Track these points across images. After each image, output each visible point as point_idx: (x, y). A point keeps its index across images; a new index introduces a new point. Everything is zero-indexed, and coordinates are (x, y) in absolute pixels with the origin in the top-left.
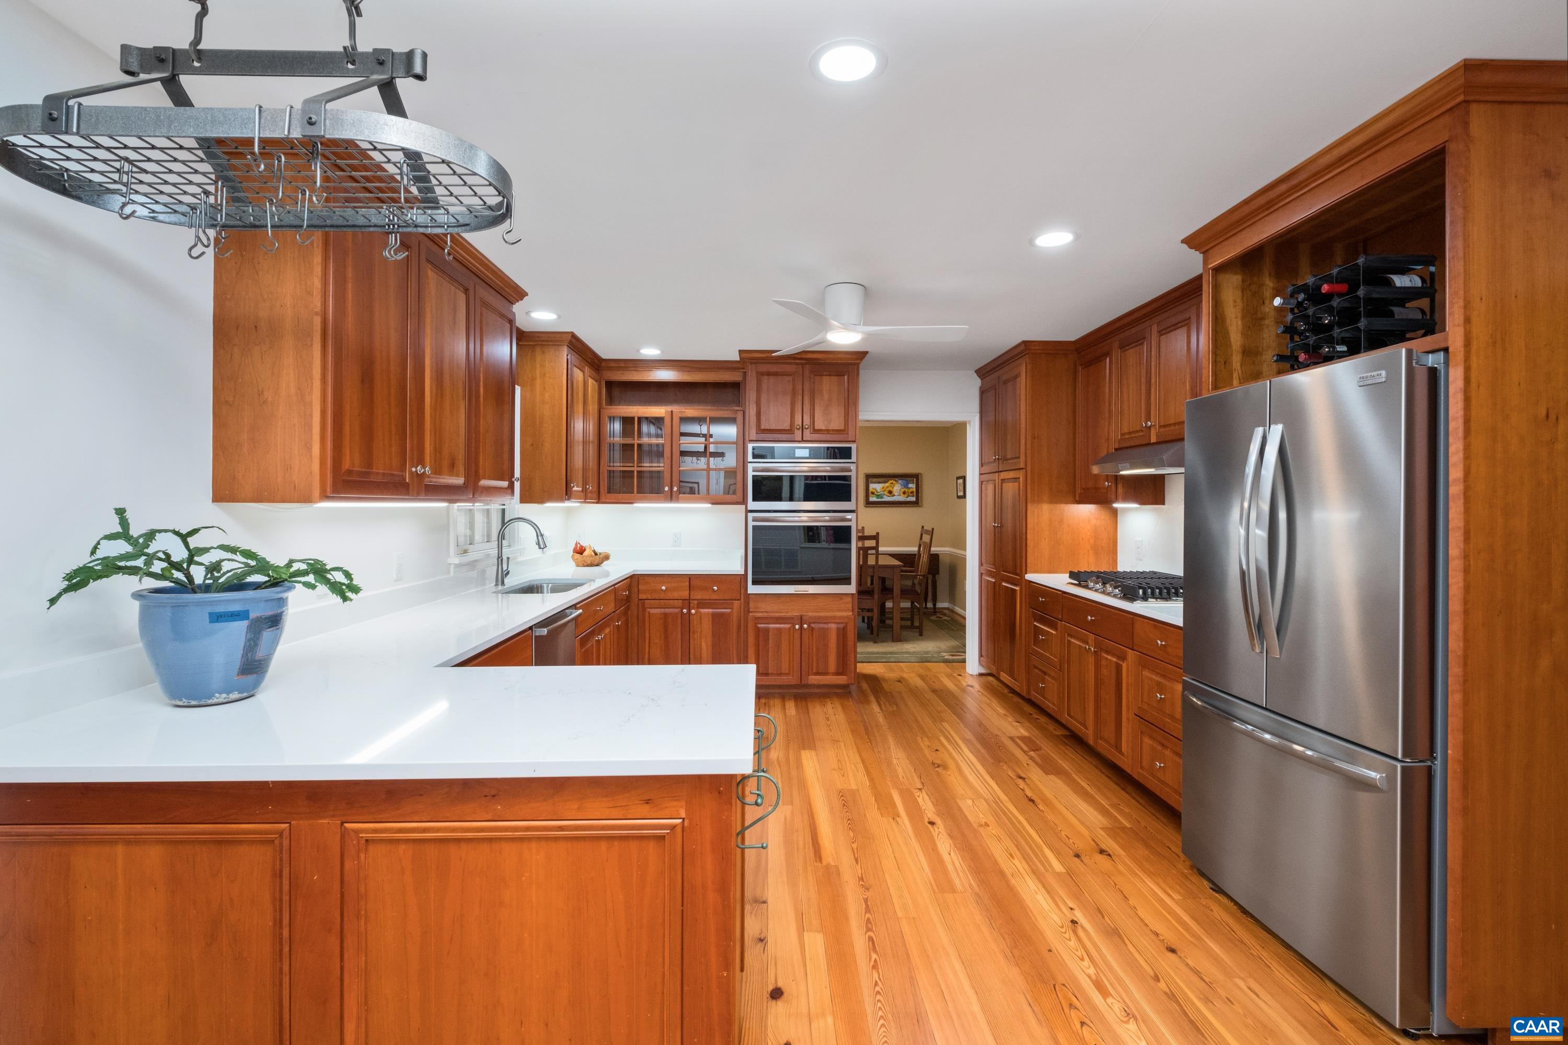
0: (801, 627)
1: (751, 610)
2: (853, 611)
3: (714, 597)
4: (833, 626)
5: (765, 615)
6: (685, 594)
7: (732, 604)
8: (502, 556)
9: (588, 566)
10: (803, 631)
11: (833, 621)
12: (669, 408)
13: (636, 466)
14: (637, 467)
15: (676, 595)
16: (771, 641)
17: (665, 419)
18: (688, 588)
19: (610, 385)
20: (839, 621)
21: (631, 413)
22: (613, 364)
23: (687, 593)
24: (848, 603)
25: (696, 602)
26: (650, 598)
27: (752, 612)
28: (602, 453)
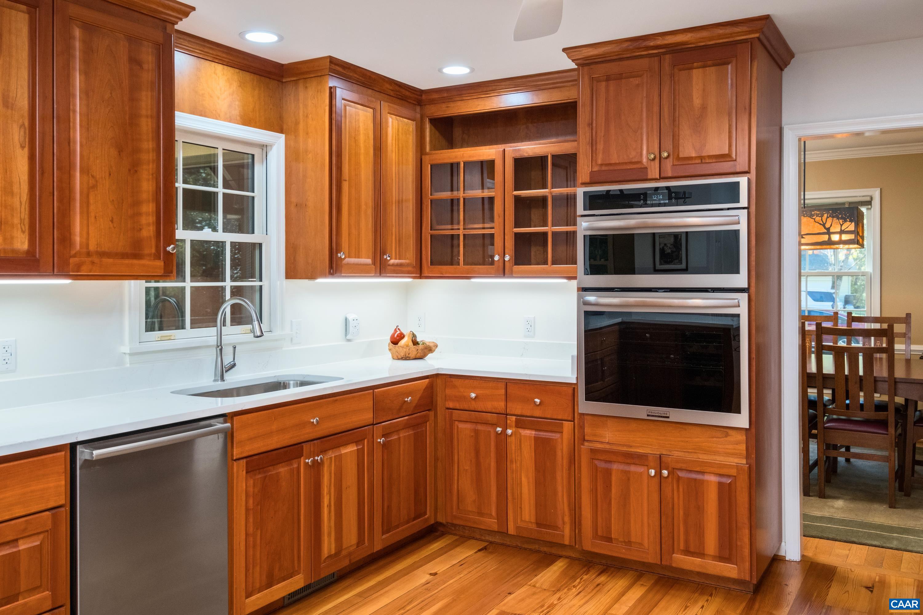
0: (659, 473)
1: (586, 438)
2: (748, 457)
3: (537, 413)
4: (713, 479)
5: (607, 447)
6: (500, 405)
7: (561, 426)
8: (221, 345)
9: (402, 359)
10: (662, 481)
11: (712, 470)
12: (499, 148)
13: (461, 227)
14: (464, 229)
15: (489, 405)
16: (614, 491)
17: (496, 162)
18: (504, 397)
19: (437, 122)
20: (722, 471)
21: (456, 157)
22: (435, 96)
23: (502, 404)
24: (738, 443)
25: (514, 418)
26: (458, 407)
27: (588, 441)
28: (424, 213)
